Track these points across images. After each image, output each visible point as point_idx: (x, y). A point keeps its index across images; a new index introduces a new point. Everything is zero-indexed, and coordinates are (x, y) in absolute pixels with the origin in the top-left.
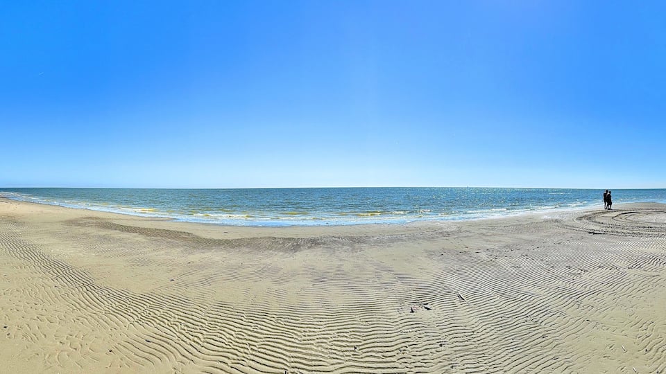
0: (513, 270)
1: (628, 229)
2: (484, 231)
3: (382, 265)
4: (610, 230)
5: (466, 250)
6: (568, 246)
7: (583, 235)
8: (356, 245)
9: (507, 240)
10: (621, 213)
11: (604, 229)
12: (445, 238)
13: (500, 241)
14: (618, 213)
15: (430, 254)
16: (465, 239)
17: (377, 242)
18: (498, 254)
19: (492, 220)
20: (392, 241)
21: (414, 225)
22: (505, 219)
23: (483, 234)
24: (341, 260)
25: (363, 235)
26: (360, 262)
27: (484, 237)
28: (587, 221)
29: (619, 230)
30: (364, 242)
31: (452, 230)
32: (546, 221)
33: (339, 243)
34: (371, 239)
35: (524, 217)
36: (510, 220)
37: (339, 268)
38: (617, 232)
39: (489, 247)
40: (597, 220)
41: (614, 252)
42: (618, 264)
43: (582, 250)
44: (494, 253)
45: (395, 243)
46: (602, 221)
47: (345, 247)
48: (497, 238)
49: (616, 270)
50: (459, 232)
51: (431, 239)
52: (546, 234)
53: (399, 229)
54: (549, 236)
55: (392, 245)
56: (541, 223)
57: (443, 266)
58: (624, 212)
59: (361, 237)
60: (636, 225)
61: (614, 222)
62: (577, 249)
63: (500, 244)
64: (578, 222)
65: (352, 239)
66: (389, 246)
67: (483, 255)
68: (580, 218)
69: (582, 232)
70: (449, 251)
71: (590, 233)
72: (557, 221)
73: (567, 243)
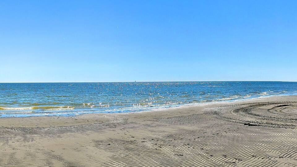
0: (177, 158)
1: (282, 121)
2: (149, 123)
3: (53, 153)
4: (265, 121)
5: (132, 139)
6: (226, 136)
7: (239, 127)
8: (28, 136)
9: (171, 129)
10: (276, 105)
11: (259, 121)
12: (112, 129)
13: (164, 131)
14: (272, 106)
15: (98, 143)
16: (131, 130)
17: (47, 133)
18: (162, 143)
19: (157, 112)
20: (62, 132)
21: (82, 117)
22: (168, 112)
23: (149, 126)
24: (14, 149)
25: (34, 127)
26: (32, 151)
27: (149, 128)
28: (244, 113)
29: (273, 122)
30: (36, 133)
31: (118, 122)
32: (206, 113)
33: (12, 133)
34: (43, 130)
35: (186, 110)
36: (173, 112)
37: (12, 156)
38: (272, 124)
39: (154, 136)
40: (253, 112)
41: (266, 142)
42: (270, 154)
43: (237, 140)
44: (159, 143)
45: (65, 134)
46: (257, 113)
47: (18, 137)
48: (161, 129)
49: (267, 159)
50: (126, 123)
51: (99, 130)
52: (206, 125)
53: (68, 121)
54: (209, 127)
55: (62, 135)
56: (202, 114)
57: (110, 154)
58: (279, 105)
59: (32, 128)
60: (290, 117)
61: (270, 115)
62: (233, 139)
63: (164, 134)
64: (235, 114)
65: (24, 129)
66: (59, 137)
67: (149, 144)
68: (237, 111)
69: (238, 124)
70: (116, 140)
71: (245, 124)
72: (215, 113)
73: (224, 134)
